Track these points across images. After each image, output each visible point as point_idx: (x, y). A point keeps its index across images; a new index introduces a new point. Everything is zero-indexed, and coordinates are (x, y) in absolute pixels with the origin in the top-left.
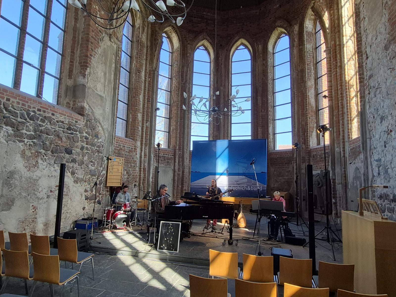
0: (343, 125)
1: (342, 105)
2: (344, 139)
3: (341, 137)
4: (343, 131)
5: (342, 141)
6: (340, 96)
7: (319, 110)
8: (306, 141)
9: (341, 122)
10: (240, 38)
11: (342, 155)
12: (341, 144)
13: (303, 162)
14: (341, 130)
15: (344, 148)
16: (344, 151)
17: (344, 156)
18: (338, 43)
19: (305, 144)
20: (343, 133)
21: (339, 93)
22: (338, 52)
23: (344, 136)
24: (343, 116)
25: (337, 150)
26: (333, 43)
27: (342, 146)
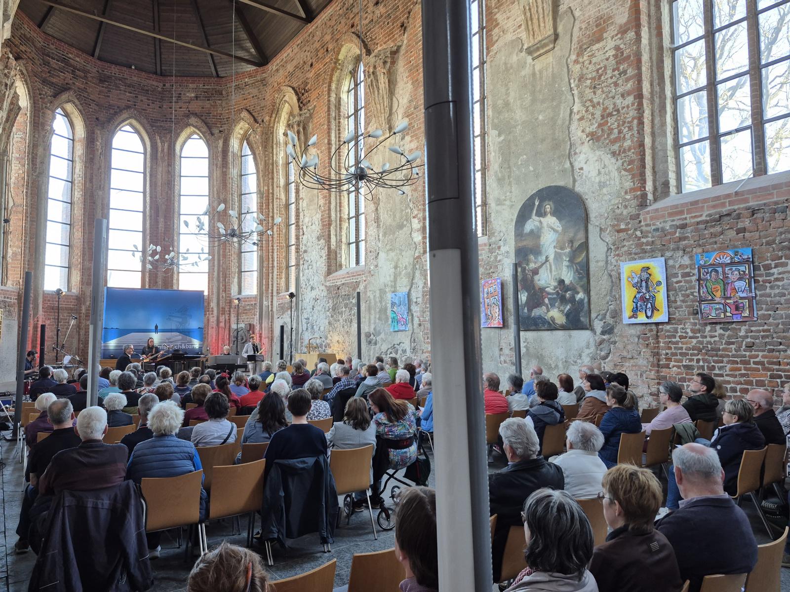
0: (272, 278)
1: (273, 258)
2: (272, 293)
3: (270, 291)
4: (272, 285)
5: (270, 294)
6: (270, 248)
7: (241, 252)
8: (226, 288)
9: (270, 275)
10: (130, 118)
11: (270, 309)
12: (270, 297)
13: (222, 314)
14: (270, 283)
15: (272, 302)
16: (272, 305)
17: (272, 310)
18: (271, 191)
19: (225, 291)
20: (272, 287)
21: (270, 245)
22: (271, 201)
23: (272, 290)
24: (273, 269)
25: (265, 303)
26: (266, 188)
27: (270, 300)
